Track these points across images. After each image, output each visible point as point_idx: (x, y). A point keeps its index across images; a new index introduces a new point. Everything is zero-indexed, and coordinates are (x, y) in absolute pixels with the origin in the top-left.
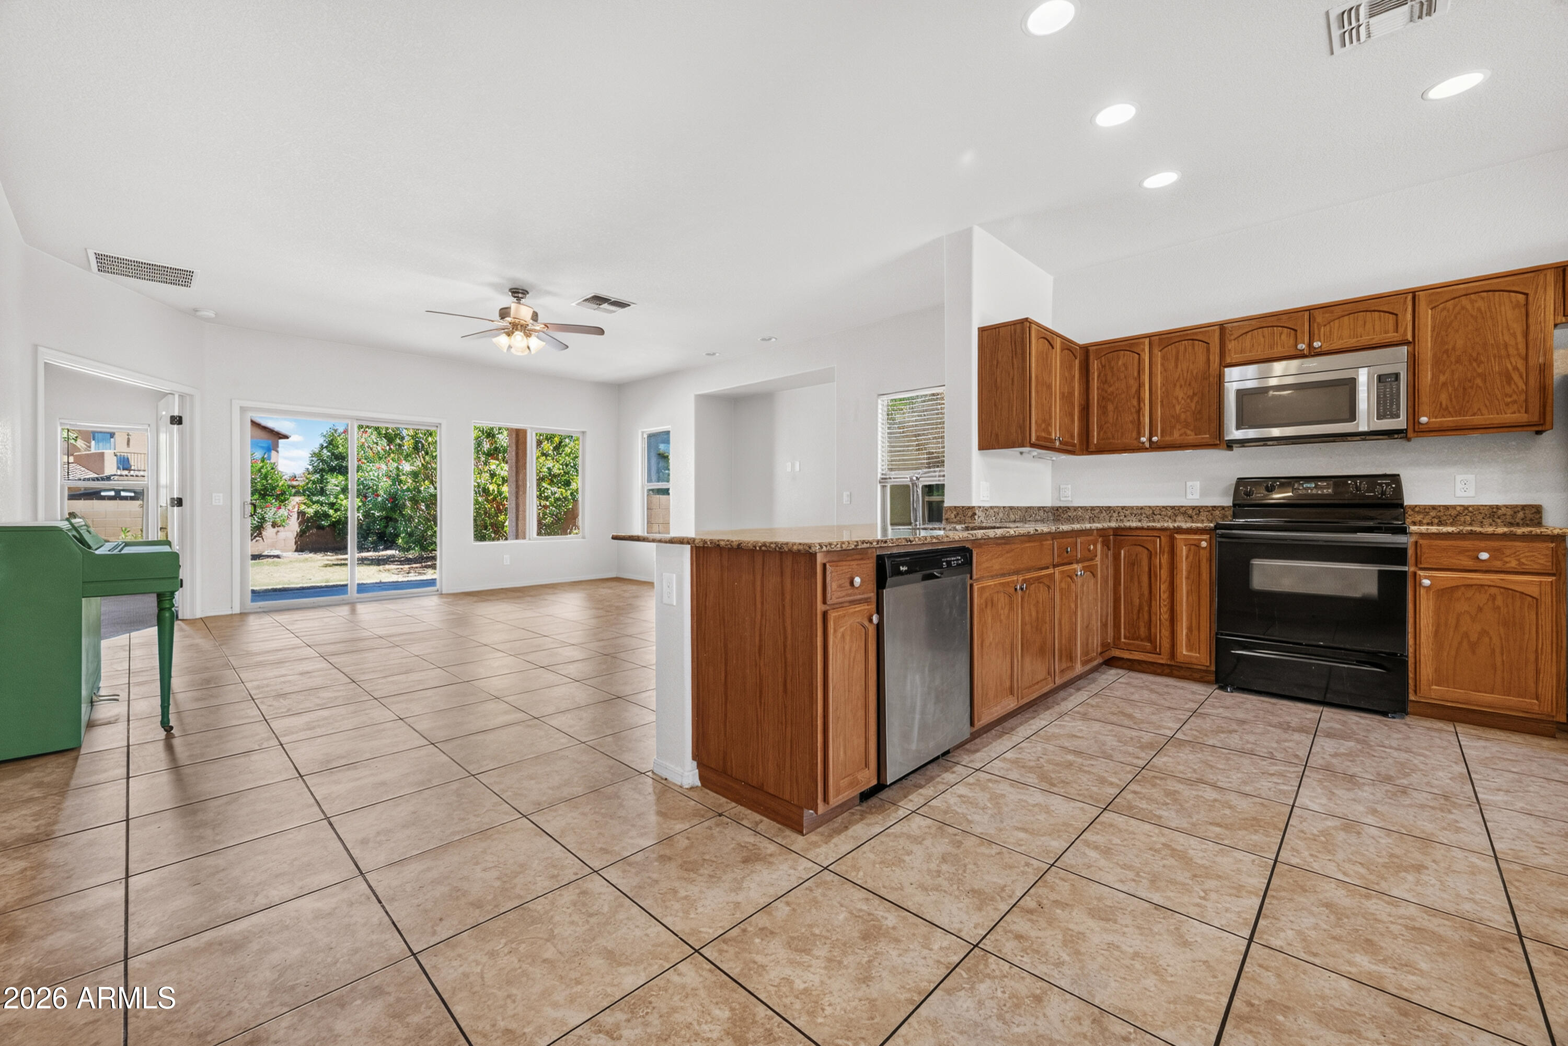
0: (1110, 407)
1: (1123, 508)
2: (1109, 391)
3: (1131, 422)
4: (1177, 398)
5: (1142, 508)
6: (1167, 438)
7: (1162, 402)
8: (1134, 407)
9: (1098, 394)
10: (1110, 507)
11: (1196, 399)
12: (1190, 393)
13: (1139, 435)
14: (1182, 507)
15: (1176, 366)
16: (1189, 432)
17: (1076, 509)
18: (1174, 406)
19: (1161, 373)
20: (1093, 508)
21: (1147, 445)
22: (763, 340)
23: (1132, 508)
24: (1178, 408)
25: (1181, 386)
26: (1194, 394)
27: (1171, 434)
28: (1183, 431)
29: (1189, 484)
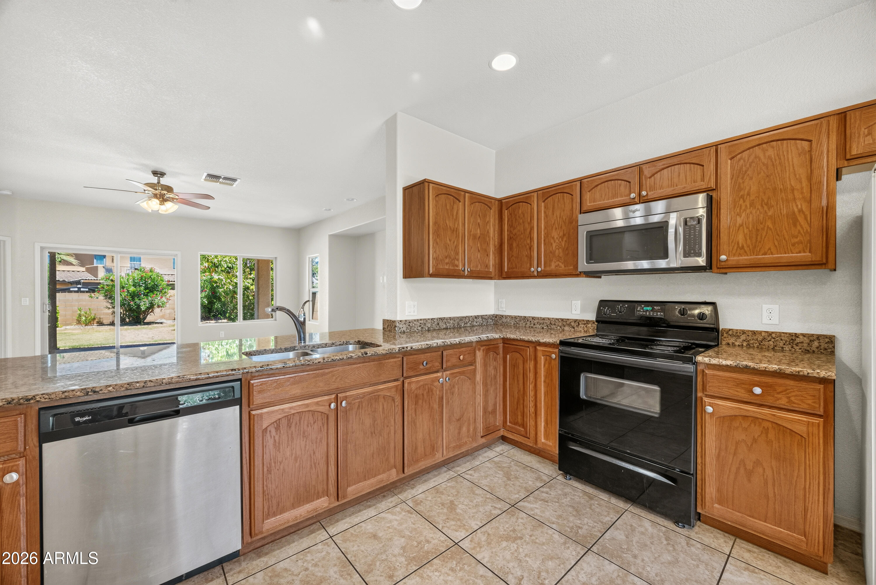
0: (514, 245)
1: (533, 318)
2: (514, 233)
3: (527, 256)
4: (553, 238)
5: (544, 319)
6: (548, 269)
7: (544, 240)
8: (528, 244)
9: (508, 235)
10: (525, 317)
11: (565, 239)
12: (561, 234)
13: (531, 266)
14: (568, 319)
15: (553, 214)
16: (560, 264)
17: (506, 317)
18: (552, 244)
19: (544, 219)
20: (516, 317)
21: (536, 273)
22: (348, 200)
23: (538, 318)
24: (554, 245)
25: (556, 229)
26: (564, 235)
27: (550, 265)
28: (557, 263)
29: (573, 302)
